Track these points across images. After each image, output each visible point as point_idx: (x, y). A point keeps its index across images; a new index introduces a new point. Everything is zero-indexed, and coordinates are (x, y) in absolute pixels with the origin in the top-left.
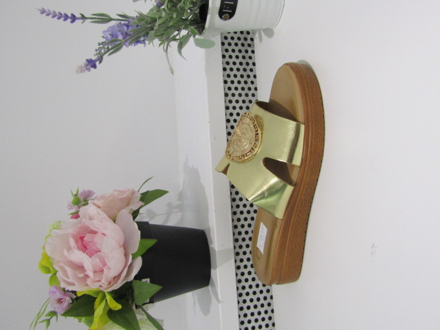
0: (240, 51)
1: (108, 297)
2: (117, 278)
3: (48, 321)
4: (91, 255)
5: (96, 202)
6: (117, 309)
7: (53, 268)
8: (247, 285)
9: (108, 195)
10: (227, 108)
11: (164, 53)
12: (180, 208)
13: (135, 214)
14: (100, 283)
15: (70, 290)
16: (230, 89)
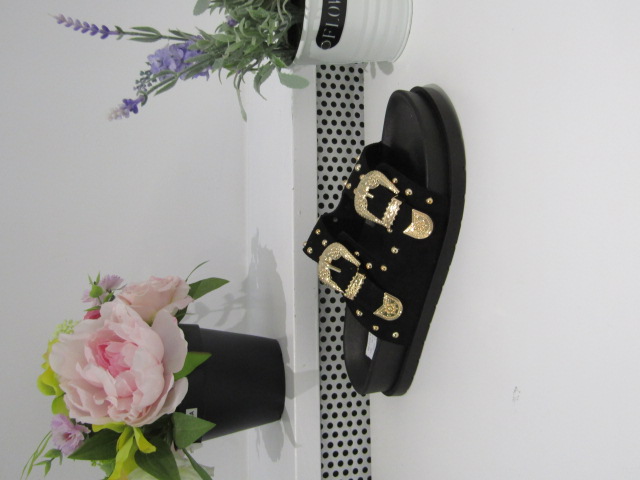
0: (343, 87)
1: (138, 435)
2: (150, 408)
3: (49, 463)
4: (115, 374)
5: (125, 295)
6: (149, 452)
7: (59, 388)
8: (335, 422)
9: (142, 285)
10: (320, 168)
11: (235, 91)
12: (244, 302)
13: (180, 314)
14: (127, 415)
15: (83, 422)
16: (325, 141)
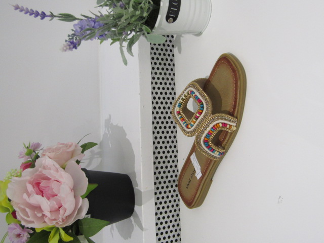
4: (48, 199)
8: (161, 217)
10: (152, 83)
14: (57, 221)
15: (30, 227)
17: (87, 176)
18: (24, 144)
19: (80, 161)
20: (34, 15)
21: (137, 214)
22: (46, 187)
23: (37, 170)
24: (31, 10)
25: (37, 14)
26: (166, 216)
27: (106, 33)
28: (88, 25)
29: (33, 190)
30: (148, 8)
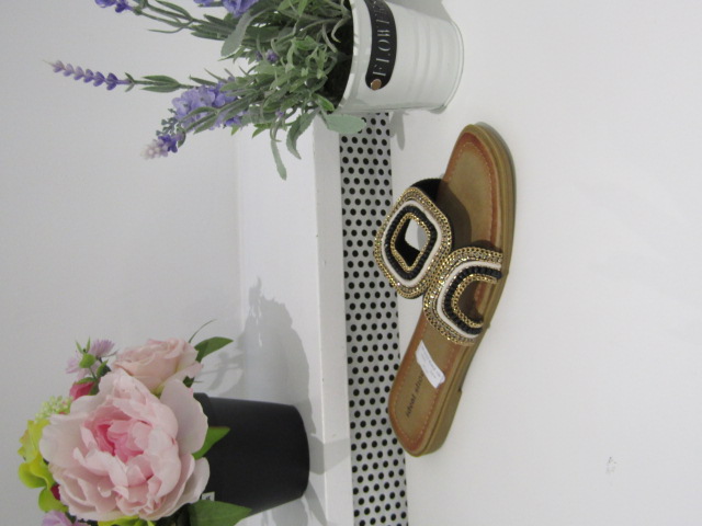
2: (167, 498)
4: (125, 460)
8: (366, 497)
9: (139, 350)
10: (344, 212)
12: (240, 361)
14: (142, 507)
15: (86, 519)
16: (347, 181)
17: (205, 412)
18: (78, 345)
19: (192, 380)
20: (93, 81)
21: (313, 491)
22: (121, 435)
23: (103, 399)
24: (88, 71)
25: (100, 79)
26: (377, 495)
27: (241, 114)
28: (202, 99)
29: (94, 441)
30: (325, 61)
